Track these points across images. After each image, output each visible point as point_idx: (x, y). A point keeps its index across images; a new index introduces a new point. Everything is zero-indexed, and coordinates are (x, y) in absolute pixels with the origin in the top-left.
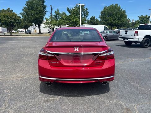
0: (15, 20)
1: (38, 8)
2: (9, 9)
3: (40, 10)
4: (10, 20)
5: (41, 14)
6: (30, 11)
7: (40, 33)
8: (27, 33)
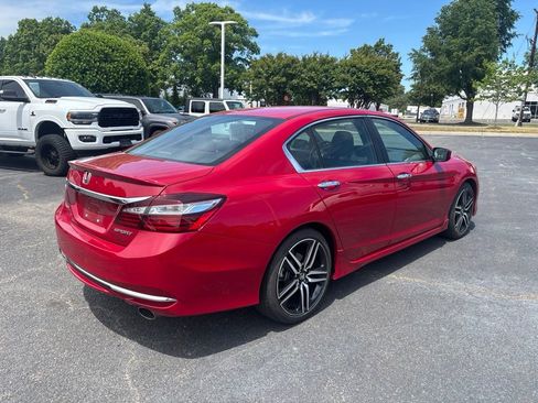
0: (372, 78)
1: (476, 24)
2: (381, 41)
3: (482, 33)
4: (358, 78)
5: (484, 46)
6: (445, 43)
7: (469, 122)
8: (423, 121)
